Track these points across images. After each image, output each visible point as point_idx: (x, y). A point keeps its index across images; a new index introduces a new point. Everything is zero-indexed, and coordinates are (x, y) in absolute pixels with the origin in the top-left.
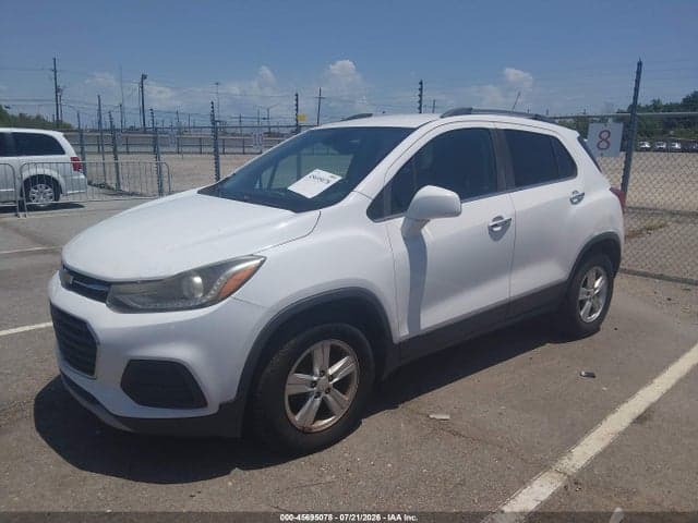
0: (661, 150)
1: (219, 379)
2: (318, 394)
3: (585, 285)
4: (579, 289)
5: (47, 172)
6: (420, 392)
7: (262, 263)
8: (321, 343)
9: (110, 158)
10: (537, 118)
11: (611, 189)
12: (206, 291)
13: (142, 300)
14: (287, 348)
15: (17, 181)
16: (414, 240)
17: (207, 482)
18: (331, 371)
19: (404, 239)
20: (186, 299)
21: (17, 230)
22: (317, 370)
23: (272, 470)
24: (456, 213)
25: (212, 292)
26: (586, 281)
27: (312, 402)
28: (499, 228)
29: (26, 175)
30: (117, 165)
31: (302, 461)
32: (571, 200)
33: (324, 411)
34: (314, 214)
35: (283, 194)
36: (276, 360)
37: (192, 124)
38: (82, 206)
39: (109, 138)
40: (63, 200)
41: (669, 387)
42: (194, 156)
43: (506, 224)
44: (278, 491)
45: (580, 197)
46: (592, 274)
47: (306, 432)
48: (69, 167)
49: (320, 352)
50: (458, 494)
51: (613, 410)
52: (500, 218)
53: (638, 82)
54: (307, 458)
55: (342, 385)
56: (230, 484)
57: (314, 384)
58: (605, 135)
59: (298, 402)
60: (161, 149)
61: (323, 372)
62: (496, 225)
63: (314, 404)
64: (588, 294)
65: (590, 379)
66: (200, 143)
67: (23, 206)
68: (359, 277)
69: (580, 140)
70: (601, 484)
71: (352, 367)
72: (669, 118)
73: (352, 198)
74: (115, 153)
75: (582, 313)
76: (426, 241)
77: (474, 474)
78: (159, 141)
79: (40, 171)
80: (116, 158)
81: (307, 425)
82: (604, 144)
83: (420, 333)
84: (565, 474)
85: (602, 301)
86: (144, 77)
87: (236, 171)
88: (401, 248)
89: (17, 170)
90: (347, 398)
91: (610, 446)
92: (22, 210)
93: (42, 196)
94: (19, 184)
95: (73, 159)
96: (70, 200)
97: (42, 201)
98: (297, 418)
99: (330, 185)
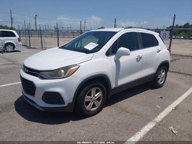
0: (178, 38)
1: (68, 97)
2: (93, 101)
3: (160, 74)
4: (158, 75)
5: (11, 42)
6: (117, 101)
7: (79, 67)
8: (93, 88)
9: (28, 38)
10: (148, 29)
11: (167, 49)
12: (65, 74)
13: (47, 76)
14: (85, 89)
15: (3, 44)
16: (117, 62)
17: (64, 124)
18: (96, 95)
19: (115, 61)
20: (59, 76)
21: (4, 58)
22: (92, 95)
23: (81, 121)
24: (129, 55)
25: (66, 74)
26: (160, 73)
27: (91, 103)
28: (139, 59)
29: (5, 42)
30: (30, 40)
31: (88, 119)
32: (157, 52)
33: (94, 106)
34: (92, 54)
35: (82, 49)
36: (82, 92)
37: (49, 29)
38: (20, 51)
39: (27, 32)
40: (15, 49)
41: (182, 101)
42: (50, 38)
43: (141, 58)
44: (83, 126)
45: (159, 51)
46: (162, 71)
47: (89, 111)
48: (17, 40)
49: (93, 91)
50: (129, 127)
51: (167, 106)
52: (139, 56)
53: (174, 20)
54: (89, 118)
55: (98, 99)
56: (70, 124)
57: (91, 99)
58: (165, 34)
59: (87, 103)
60: (42, 36)
61: (94, 96)
62: (138, 58)
63: (91, 104)
64: (161, 76)
65: (162, 99)
66: (52, 34)
67: (4, 51)
68: (104, 71)
69: (160, 36)
70: (165, 125)
71: (101, 95)
72: (180, 30)
73: (102, 50)
74: (29, 37)
75: (159, 82)
76: (120, 62)
77: (133, 122)
78: (42, 34)
79: (9, 41)
80: (29, 38)
81: (90, 109)
82: (164, 37)
83: (118, 86)
84: (156, 122)
85: (164, 78)
86: (36, 15)
87: (68, 42)
88: (114, 64)
89: (3, 41)
90: (100, 103)
91: (167, 115)
92: (4, 52)
93: (10, 48)
94: (3, 45)
95: (18, 38)
96: (17, 50)
97: (10, 50)
98: (87, 107)
99: (95, 47)
